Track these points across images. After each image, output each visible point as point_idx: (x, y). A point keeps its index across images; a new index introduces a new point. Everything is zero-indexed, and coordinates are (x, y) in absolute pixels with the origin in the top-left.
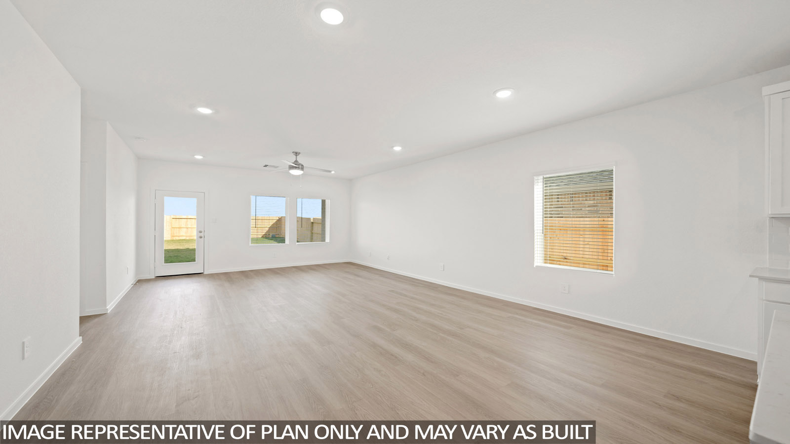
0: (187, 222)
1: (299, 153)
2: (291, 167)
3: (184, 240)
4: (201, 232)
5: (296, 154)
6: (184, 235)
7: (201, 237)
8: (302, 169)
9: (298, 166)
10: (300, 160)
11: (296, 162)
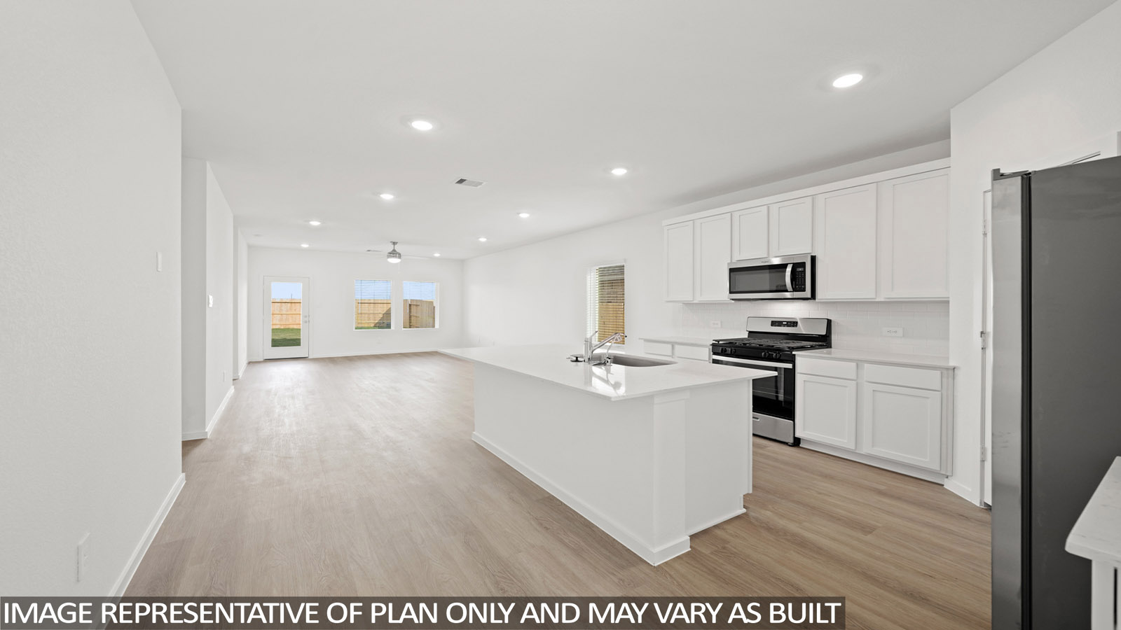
0: (281, 306)
1: (397, 243)
2: (389, 257)
3: (279, 329)
4: (306, 317)
5: (394, 243)
6: (278, 322)
7: (306, 322)
8: (400, 257)
9: (394, 253)
10: (398, 248)
11: (394, 250)
